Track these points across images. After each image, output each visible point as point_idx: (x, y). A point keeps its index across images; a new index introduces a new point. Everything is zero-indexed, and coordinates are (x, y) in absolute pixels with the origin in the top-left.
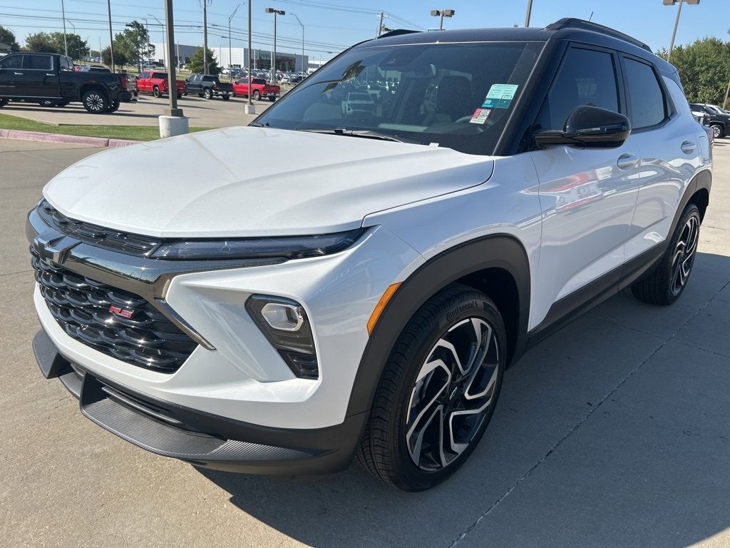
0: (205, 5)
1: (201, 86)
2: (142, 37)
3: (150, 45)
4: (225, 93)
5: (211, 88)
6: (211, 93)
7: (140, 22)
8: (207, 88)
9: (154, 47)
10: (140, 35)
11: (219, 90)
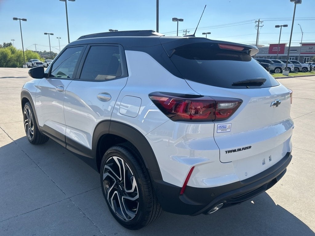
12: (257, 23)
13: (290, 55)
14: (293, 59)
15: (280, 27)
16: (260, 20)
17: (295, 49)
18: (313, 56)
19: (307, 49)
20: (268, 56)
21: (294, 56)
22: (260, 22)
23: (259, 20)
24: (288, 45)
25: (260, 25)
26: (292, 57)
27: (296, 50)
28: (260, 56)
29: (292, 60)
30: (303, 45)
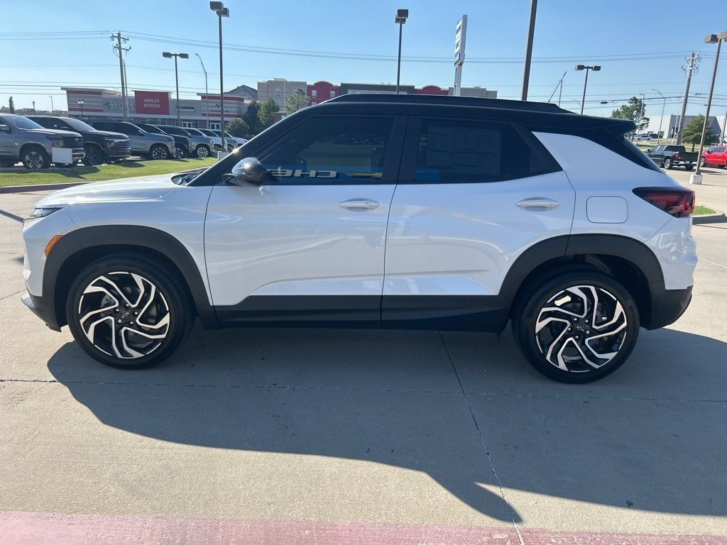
0: (690, 75)
1: (662, 156)
2: (639, 111)
3: (645, 118)
4: (688, 162)
5: (673, 158)
6: (671, 162)
7: (638, 97)
8: (668, 157)
9: (648, 120)
10: (636, 109)
11: (681, 160)
12: (116, 41)
13: (181, 117)
14: (190, 126)
15: (173, 57)
16: (121, 33)
17: (189, 105)
18: (228, 122)
19: (212, 107)
20: (134, 118)
21: (190, 120)
22: (122, 40)
23: (119, 34)
24: (173, 97)
25: (123, 46)
26: (215, 124)
27: (192, 108)
28: (116, 117)
29: (215, 130)
30: (203, 97)
